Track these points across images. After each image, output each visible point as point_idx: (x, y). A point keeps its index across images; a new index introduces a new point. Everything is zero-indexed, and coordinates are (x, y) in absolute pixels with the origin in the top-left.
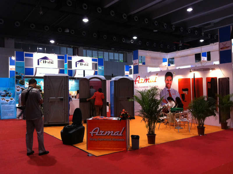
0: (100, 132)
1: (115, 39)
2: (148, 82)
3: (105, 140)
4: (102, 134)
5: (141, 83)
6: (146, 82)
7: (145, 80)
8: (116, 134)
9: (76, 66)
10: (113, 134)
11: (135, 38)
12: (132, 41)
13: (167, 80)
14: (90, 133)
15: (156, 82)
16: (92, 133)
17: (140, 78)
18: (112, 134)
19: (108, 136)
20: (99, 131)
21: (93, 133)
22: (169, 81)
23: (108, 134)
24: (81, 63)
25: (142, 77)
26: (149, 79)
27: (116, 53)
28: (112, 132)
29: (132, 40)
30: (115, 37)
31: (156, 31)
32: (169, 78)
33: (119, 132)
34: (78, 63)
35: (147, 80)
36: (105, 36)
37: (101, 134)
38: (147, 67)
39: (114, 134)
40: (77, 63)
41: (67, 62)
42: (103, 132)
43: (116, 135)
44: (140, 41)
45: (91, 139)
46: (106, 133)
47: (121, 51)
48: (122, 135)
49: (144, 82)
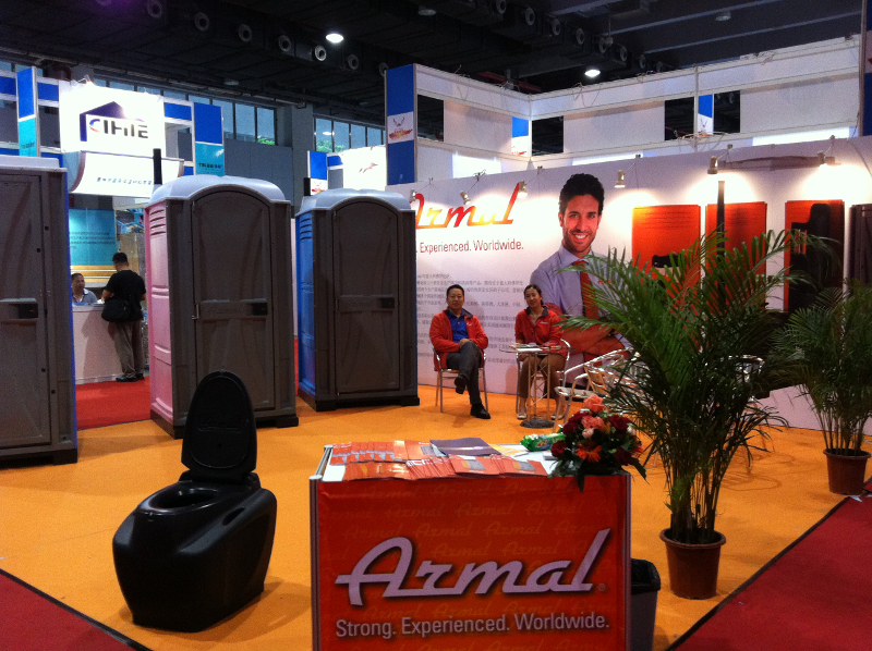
0: (421, 573)
1: (246, 34)
2: (469, 223)
3: (456, 627)
4: (437, 585)
5: (432, 226)
6: (457, 224)
7: (450, 215)
8: (542, 580)
9: (84, 137)
10: (520, 580)
11: (335, 38)
12: (321, 54)
13: (574, 214)
14: (341, 579)
15: (511, 222)
16: (354, 580)
17: (427, 205)
18: (509, 586)
19: (482, 596)
20: (413, 565)
21: (363, 586)
22: (584, 216)
23: (483, 588)
24: (110, 120)
25: (435, 200)
26: (470, 209)
27: (246, 101)
28: (514, 568)
29: (319, 49)
30: (246, 27)
31: (431, 12)
32: (585, 203)
33: (565, 564)
34: (92, 122)
35: (461, 213)
36: (204, 16)
37: (428, 589)
38: (452, 151)
39: (532, 585)
40: (89, 118)
41: (36, 109)
42: (447, 568)
43: (543, 588)
44: (354, 57)
45: (345, 627)
46: (467, 575)
47: (268, 94)
48: (588, 587)
49: (445, 226)
